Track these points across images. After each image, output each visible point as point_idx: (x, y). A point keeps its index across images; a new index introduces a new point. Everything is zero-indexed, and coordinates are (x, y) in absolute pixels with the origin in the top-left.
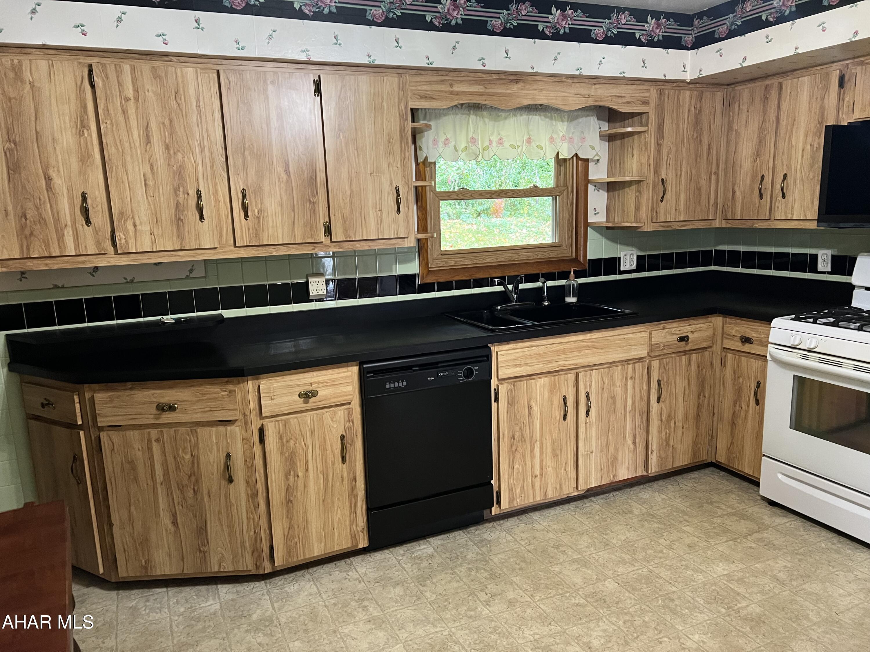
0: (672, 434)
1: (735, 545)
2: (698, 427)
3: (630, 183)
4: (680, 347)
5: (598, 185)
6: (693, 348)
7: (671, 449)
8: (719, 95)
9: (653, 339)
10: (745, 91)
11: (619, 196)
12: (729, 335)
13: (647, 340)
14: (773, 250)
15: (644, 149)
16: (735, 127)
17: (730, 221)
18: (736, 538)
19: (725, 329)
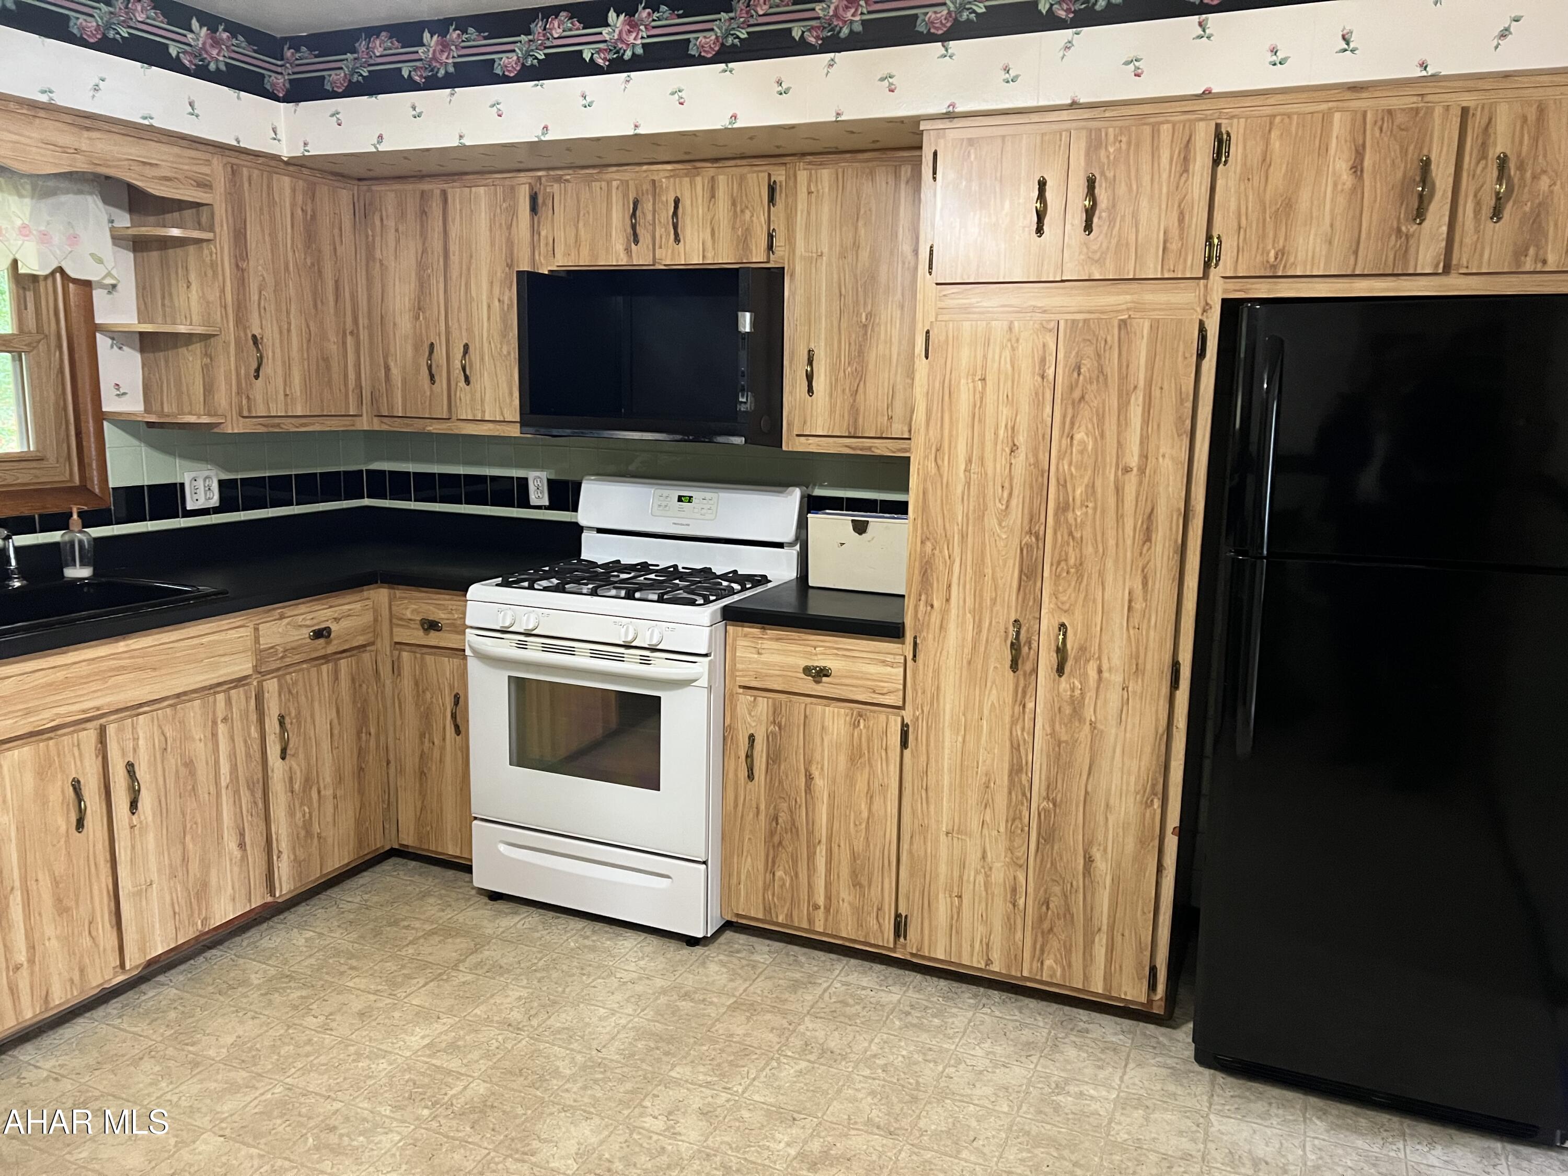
0: (315, 814)
1: (439, 986)
2: (361, 792)
3: (188, 339)
4: (316, 650)
5: (120, 337)
6: (341, 649)
7: (316, 840)
8: (345, 196)
9: (262, 641)
10: (389, 196)
11: (167, 361)
12: (401, 619)
13: (249, 643)
14: (461, 470)
15: (210, 273)
16: (378, 255)
17: (385, 420)
18: (440, 974)
19: (394, 608)
